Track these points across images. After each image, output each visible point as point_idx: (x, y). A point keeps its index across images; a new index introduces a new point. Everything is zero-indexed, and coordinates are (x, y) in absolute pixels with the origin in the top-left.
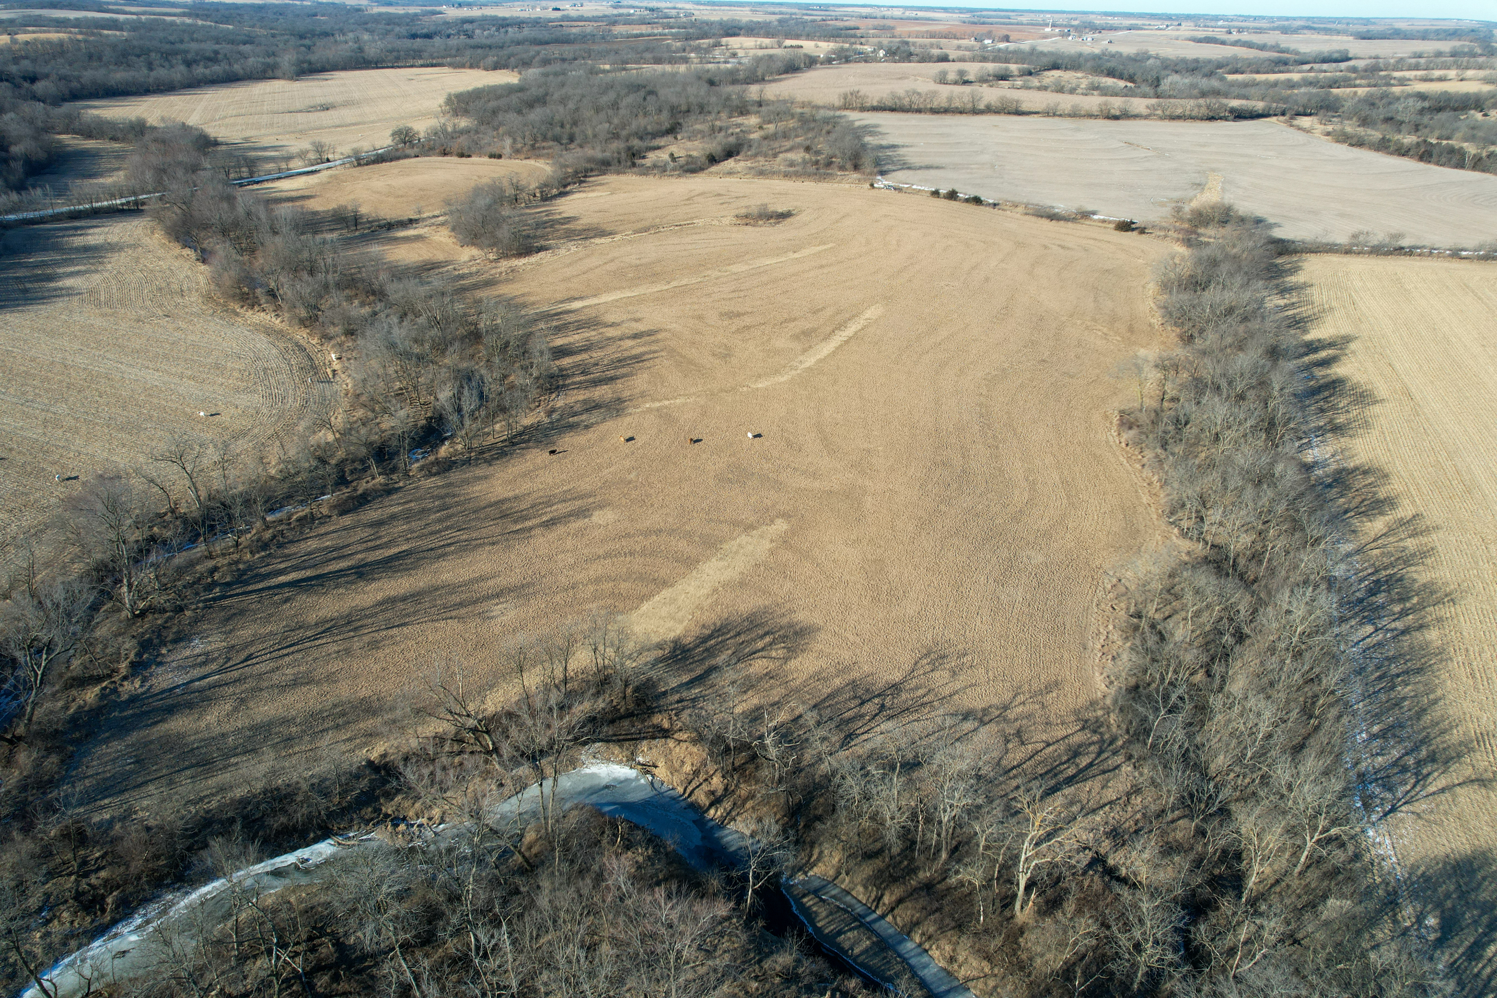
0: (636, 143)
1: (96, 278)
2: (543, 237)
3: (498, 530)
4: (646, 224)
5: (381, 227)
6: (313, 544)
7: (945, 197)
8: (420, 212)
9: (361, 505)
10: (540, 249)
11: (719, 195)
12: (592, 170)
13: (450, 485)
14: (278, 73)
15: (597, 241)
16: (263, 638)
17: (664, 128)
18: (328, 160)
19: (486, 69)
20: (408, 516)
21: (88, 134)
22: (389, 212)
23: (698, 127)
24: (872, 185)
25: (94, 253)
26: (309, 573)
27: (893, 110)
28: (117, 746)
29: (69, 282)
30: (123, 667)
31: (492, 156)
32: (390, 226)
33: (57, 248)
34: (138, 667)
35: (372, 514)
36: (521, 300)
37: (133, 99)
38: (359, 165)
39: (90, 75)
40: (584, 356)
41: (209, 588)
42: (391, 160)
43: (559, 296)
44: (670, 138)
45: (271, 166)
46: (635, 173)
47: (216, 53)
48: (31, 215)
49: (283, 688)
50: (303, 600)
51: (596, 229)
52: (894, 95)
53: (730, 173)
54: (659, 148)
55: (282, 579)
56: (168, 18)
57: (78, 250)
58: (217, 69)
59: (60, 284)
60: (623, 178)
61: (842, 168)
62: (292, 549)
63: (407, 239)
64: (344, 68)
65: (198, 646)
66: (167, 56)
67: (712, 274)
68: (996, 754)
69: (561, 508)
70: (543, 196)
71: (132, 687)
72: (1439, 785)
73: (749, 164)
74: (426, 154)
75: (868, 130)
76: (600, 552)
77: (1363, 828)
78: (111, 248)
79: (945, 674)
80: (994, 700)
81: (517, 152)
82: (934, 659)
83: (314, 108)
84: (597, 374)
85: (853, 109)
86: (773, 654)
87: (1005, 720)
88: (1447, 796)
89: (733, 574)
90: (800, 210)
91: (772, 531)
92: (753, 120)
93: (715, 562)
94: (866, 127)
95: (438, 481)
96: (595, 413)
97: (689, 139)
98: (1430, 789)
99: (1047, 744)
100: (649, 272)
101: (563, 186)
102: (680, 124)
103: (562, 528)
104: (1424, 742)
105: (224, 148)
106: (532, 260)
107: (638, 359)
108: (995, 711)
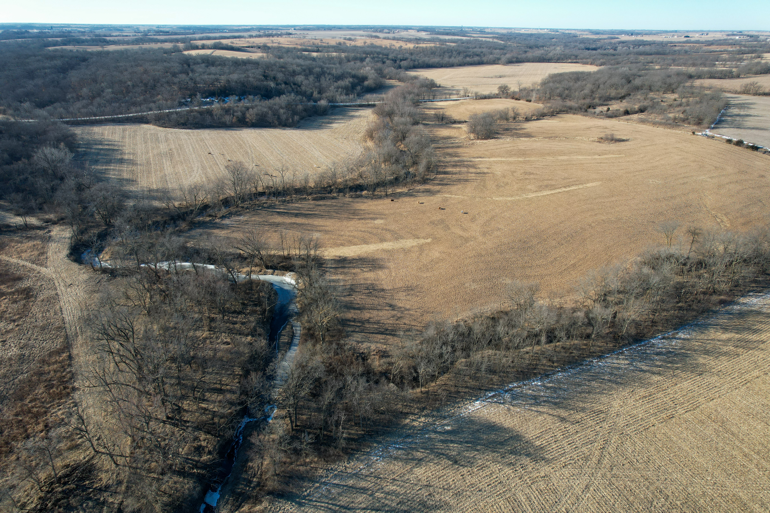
0: (597, 101)
1: (343, 124)
2: (502, 134)
3: (346, 216)
4: (554, 135)
5: (451, 122)
6: (297, 205)
7: (734, 144)
8: (470, 119)
9: (322, 199)
10: (495, 138)
11: (606, 128)
12: (564, 111)
13: (353, 202)
14: (500, 62)
15: (523, 139)
16: (256, 221)
17: (620, 96)
18: (468, 96)
20: (329, 206)
21: (400, 80)
22: (457, 118)
23: (639, 97)
24: (694, 133)
25: (352, 117)
26: (285, 211)
28: (201, 231)
29: (334, 125)
30: (221, 215)
31: (527, 101)
32: (455, 122)
33: (344, 115)
34: (223, 217)
35: (321, 203)
36: (460, 155)
37: (434, 69)
38: (476, 99)
39: (426, 59)
40: (450, 176)
41: (259, 206)
43: (475, 156)
44: (619, 101)
45: (444, 96)
46: (581, 115)
47: (482, 52)
48: (348, 104)
49: (244, 232)
50: (276, 216)
51: (527, 134)
53: (627, 120)
54: (607, 105)
55: (278, 210)
56: (480, 39)
57: (349, 116)
58: (476, 59)
59: (331, 125)
60: (575, 116)
61: (689, 123)
62: (290, 205)
63: (454, 128)
64: (533, 62)
65: (241, 218)
66: (459, 53)
67: (548, 158)
68: (383, 318)
69: (371, 216)
70: (528, 119)
71: (217, 221)
72: (541, 410)
73: (643, 117)
74: (506, 98)
75: (741, 106)
76: (363, 230)
77: (477, 400)
78: (359, 117)
79: (404, 294)
80: (408, 307)
81: (539, 100)
82: (409, 289)
83: (496, 77)
84: (445, 182)
85: (749, 94)
86: (364, 270)
87: (402, 313)
88: (536, 414)
89: (390, 248)
90: (635, 139)
91: (422, 241)
92: (675, 96)
93: (391, 243)
94: (744, 104)
95: (351, 200)
96: (425, 194)
97: (628, 102)
98: (533, 408)
99: (405, 324)
100: (523, 153)
101: (541, 116)
102: (630, 95)
103: (363, 221)
104: (564, 399)
105: (440, 88)
106: (485, 141)
107: (467, 180)
108: (403, 309)
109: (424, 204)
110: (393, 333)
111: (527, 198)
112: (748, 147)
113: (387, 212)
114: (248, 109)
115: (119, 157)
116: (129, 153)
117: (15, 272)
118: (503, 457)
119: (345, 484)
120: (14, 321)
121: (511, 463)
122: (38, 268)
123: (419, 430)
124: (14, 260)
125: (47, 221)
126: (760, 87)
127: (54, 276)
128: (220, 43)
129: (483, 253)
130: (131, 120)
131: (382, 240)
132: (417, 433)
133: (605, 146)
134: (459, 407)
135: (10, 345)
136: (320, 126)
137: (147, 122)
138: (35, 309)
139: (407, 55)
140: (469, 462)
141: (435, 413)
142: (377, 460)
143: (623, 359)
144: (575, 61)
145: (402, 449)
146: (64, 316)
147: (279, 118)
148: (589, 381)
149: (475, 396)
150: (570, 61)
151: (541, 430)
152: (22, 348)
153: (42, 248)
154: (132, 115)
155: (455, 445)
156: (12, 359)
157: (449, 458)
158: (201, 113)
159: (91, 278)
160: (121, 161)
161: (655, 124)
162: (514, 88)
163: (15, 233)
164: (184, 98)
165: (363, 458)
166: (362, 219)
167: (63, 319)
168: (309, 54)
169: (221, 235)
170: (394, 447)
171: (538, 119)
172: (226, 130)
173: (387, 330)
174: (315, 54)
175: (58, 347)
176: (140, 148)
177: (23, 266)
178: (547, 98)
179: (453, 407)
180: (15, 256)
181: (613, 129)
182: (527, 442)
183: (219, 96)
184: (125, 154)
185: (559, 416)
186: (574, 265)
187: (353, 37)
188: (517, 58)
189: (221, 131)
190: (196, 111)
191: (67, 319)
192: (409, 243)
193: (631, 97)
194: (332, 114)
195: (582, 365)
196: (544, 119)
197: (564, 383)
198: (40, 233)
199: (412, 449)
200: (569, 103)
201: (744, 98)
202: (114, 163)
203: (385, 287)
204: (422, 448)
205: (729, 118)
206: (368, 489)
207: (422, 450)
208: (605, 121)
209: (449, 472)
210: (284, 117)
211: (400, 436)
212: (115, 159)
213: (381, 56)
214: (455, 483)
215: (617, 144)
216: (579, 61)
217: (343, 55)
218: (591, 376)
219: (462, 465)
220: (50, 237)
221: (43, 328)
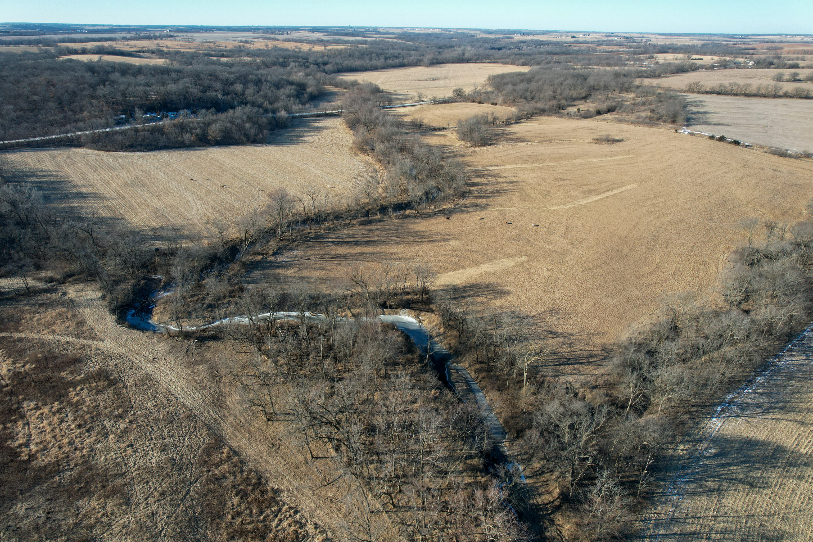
0: (563, 102)
1: (316, 137)
2: (496, 140)
3: (412, 240)
4: (547, 139)
5: (430, 129)
6: (346, 232)
7: (717, 140)
8: (449, 125)
9: (368, 223)
10: (491, 145)
11: (592, 129)
12: (536, 113)
13: (404, 223)
14: (422, 64)
15: (520, 144)
16: (316, 255)
17: (582, 96)
18: (423, 101)
19: (518, 65)
20: (382, 230)
21: (336, 86)
22: (434, 124)
24: (676, 131)
25: (319, 129)
26: (340, 240)
27: (718, 93)
28: (261, 272)
29: (306, 138)
30: (271, 252)
31: (493, 104)
32: (434, 129)
33: (308, 127)
34: (275, 254)
35: (370, 227)
37: (359, 73)
38: (435, 104)
39: (348, 62)
40: (484, 187)
41: (306, 237)
42: (449, 103)
43: (488, 164)
44: (583, 101)
45: (398, 102)
46: (557, 117)
47: (399, 54)
48: (304, 114)
49: (314, 269)
50: (334, 247)
51: (520, 139)
52: (721, 86)
53: (604, 120)
54: (574, 106)
55: (330, 240)
56: (387, 40)
57: (314, 128)
58: (397, 61)
59: (303, 139)
60: (550, 118)
61: (665, 121)
62: (338, 232)
63: (439, 135)
64: (452, 62)
65: (295, 253)
66: (378, 55)
67: (564, 162)
68: (555, 347)
69: (440, 237)
70: (508, 123)
71: (271, 259)
72: (774, 417)
73: (617, 116)
74: (465, 101)
75: (695, 103)
76: (445, 253)
77: (712, 417)
78: (326, 128)
79: (554, 318)
80: (569, 332)
81: (505, 103)
82: (554, 312)
83: (430, 79)
84: (484, 194)
85: (693, 92)
86: (489, 297)
87: (569, 339)
88: (774, 422)
89: (492, 270)
90: (628, 139)
91: (519, 260)
92: (632, 95)
93: (488, 265)
94: (695, 102)
95: (400, 221)
96: (474, 208)
97: (592, 102)
98: (767, 417)
99: (581, 350)
100: (534, 159)
101: (518, 120)
103: (435, 244)
104: (784, 402)
105: (384, 94)
106: (485, 148)
107: (505, 191)
108: (566, 335)
109: (485, 220)
110: (578, 361)
111: (582, 205)
112: (730, 143)
113: (453, 232)
114: (206, 125)
115: (75, 191)
116: (83, 186)
117: (64, 353)
118: (787, 471)
119: (672, 532)
120: (120, 417)
122: (90, 342)
123: (688, 459)
124: (47, 337)
125: (51, 280)
126: (702, 86)
127: (122, 351)
128: (103, 47)
129: (591, 266)
130: (53, 143)
131: (477, 263)
132: (689, 463)
133: (606, 148)
134: (703, 428)
135: (144, 450)
136: (292, 140)
137: (79, 145)
138: (136, 398)
139: (326, 59)
140: (763, 482)
141: (686, 438)
142: (679, 499)
143: (798, 355)
144: (493, 60)
145: (691, 482)
146: (180, 400)
147: (246, 135)
148: (789, 381)
149: (708, 414)
150: (488, 61)
151: (794, 438)
152: (164, 450)
153: (73, 316)
154: (54, 137)
155: (735, 468)
156: (162, 467)
157: (740, 481)
158: (152, 131)
159: (174, 346)
160: (81, 196)
161: (633, 123)
162: (468, 91)
163: (17, 301)
164: (116, 115)
165: (663, 499)
166: (434, 241)
167: (184, 405)
168: (217, 60)
169: (289, 275)
170: (682, 481)
171: (516, 123)
172: (187, 150)
173: (569, 359)
174: (224, 59)
175: (207, 441)
176: (93, 178)
177: (68, 343)
178: (511, 101)
179: (697, 428)
180: (45, 332)
181: (599, 129)
182: (793, 452)
183: (160, 111)
184: (78, 186)
185: (796, 421)
186: (678, 269)
187: (249, 40)
188: (437, 59)
189: (182, 152)
190: (143, 130)
191: (190, 403)
192: (508, 263)
193: (593, 97)
194: (294, 126)
195: (768, 366)
196: (521, 122)
197: (770, 387)
198: (54, 296)
199: (701, 479)
200: (540, 105)
201: (691, 97)
202: (73, 198)
203: (528, 313)
204: (709, 477)
205: (693, 116)
206: (699, 533)
207: (710, 479)
208: (582, 122)
209: (755, 498)
210: (253, 131)
211: (676, 468)
212: (70, 193)
213: (300, 60)
215: (616, 144)
216: (498, 61)
217: (258, 60)
218: (786, 376)
219: (760, 487)
220: (72, 301)
221: (169, 420)
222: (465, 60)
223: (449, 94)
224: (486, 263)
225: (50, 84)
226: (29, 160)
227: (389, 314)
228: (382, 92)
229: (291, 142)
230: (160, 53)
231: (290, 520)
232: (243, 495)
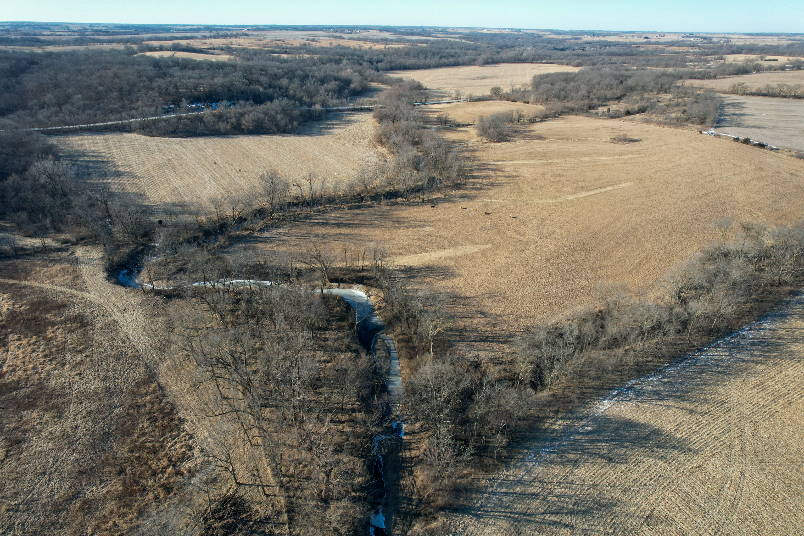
0: (595, 102)
1: (344, 130)
2: (514, 137)
3: (391, 224)
4: (565, 137)
5: (455, 125)
6: (333, 215)
7: (741, 142)
8: (474, 122)
9: (357, 208)
10: (506, 141)
11: (614, 129)
12: (565, 112)
13: (391, 209)
14: (476, 63)
15: (537, 141)
16: (298, 233)
17: (616, 96)
18: (460, 99)
19: (573, 66)
20: (368, 214)
21: (383, 82)
22: (460, 121)
23: (635, 97)
24: (701, 132)
25: (350, 122)
26: (325, 222)
27: (765, 95)
28: (243, 245)
29: (334, 130)
30: (258, 229)
31: (525, 102)
32: (459, 125)
33: (341, 120)
34: (261, 230)
35: (358, 211)
36: (479, 158)
37: (412, 71)
38: (470, 101)
39: (402, 61)
40: (481, 180)
41: (295, 218)
42: (484, 100)
43: (496, 159)
44: (616, 102)
45: (436, 99)
46: (584, 116)
47: (456, 53)
48: (340, 108)
49: (291, 245)
50: (318, 227)
51: (538, 136)
52: (768, 87)
53: (631, 120)
54: (606, 106)
55: (316, 221)
56: (449, 39)
57: (346, 121)
58: (452, 60)
59: (331, 131)
60: (577, 117)
61: (693, 123)
62: (327, 215)
63: (461, 131)
64: (508, 62)
65: (280, 230)
66: (434, 54)
67: (570, 159)
68: (479, 326)
69: (418, 223)
70: (532, 121)
71: (256, 234)
72: (667, 404)
73: (645, 117)
74: (501, 100)
75: (734, 105)
76: (416, 238)
77: (604, 399)
78: (357, 121)
79: (490, 300)
80: (499, 313)
81: (537, 101)
82: (492, 295)
83: (478, 78)
84: (478, 186)
85: (737, 94)
86: (437, 278)
87: (496, 319)
88: (664, 408)
89: (453, 255)
90: (647, 139)
91: (482, 247)
92: (669, 96)
93: (451, 250)
94: (736, 103)
95: (388, 207)
96: (463, 199)
97: (625, 103)
98: (659, 403)
99: (503, 330)
100: (542, 155)
101: (544, 118)
102: (626, 95)
103: (411, 229)
104: (684, 392)
105: (427, 91)
106: (499, 144)
107: (499, 184)
108: (495, 316)
109: (468, 210)
110: (495, 340)
111: (568, 200)
112: (755, 145)
113: (432, 219)
114: (242, 115)
115: (114, 169)
116: (122, 165)
117: (55, 299)
118: (652, 451)
119: (513, 491)
120: (80, 352)
121: (662, 456)
122: (80, 293)
123: (561, 433)
124: (47, 286)
125: (66, 242)
126: (746, 87)
127: (102, 301)
128: (179, 45)
129: (549, 256)
130: (110, 129)
131: (441, 248)
132: (561, 436)
133: (620, 147)
134: (590, 408)
135: (88, 378)
136: (320, 131)
137: (130, 131)
138: (98, 338)
139: (382, 56)
140: (623, 459)
141: (570, 415)
142: (534, 466)
143: (722, 351)
144: (550, 61)
145: (554, 452)
146: (133, 343)
147: (277, 125)
148: (699, 373)
149: (601, 396)
150: (545, 61)
151: (676, 424)
152: (104, 380)
153: (73, 271)
154: (111, 123)
155: (603, 444)
156: (98, 393)
157: (602, 456)
158: (192, 120)
159: (145, 301)
160: (118, 174)
161: (659, 124)
162: (506, 90)
163: (34, 257)
164: (167, 104)
165: (519, 464)
166: (410, 227)
167: (134, 346)
168: (278, 56)
169: (267, 249)
170: (545, 451)
171: (542, 121)
172: (222, 138)
173: (488, 337)
174: (285, 56)
175: (142, 376)
176: (133, 159)
177: (61, 292)
178: (544, 100)
179: (584, 408)
180: (47, 282)
181: (621, 129)
182: (668, 435)
183: (205, 102)
184: (118, 166)
185: (686, 409)
186: (639, 264)
187: (316, 38)
188: (492, 59)
189: (216, 139)
190: (185, 118)
191: (139, 346)
192: (470, 249)
193: (627, 97)
194: (327, 119)
195: (686, 359)
196: (547, 121)
197: (677, 377)
198: (64, 255)
199: (564, 451)
200: (570, 104)
201: (734, 98)
202: (110, 176)
203: (467, 295)
204: (573, 450)
205: (727, 118)
206: (538, 495)
207: (573, 452)
208: (609, 121)
209: (608, 471)
210: (282, 123)
211: (546, 440)
212: (109, 172)
213: (355, 57)
214: (618, 480)
215: (632, 144)
216: (554, 61)
217: (316, 57)
218: (699, 369)
219: (617, 463)
220: (77, 259)
221: (117, 358)
222: (521, 60)
223: (488, 93)
224: (450, 249)
225: (116, 76)
226: (86, 143)
227: (344, 288)
228: (426, 89)
229: (320, 133)
230: (228, 50)
231: (183, 443)
232: (153, 420)
